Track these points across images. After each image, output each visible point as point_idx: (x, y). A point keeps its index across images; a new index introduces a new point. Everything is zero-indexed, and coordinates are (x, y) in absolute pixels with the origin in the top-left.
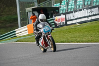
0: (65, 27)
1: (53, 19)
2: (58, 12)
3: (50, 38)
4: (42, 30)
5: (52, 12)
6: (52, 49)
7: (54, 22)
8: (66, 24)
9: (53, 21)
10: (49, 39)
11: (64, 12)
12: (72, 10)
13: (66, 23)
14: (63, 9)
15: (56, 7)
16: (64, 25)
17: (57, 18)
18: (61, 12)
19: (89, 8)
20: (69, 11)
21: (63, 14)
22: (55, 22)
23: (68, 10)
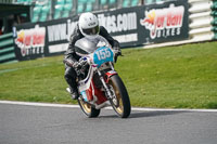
0: (43, 61)
1: (11, 37)
2: (28, 19)
3: (113, 79)
4: (90, 58)
5: (12, 17)
6: (120, 110)
7: (14, 45)
8: (47, 53)
9: (11, 42)
10: (110, 83)
11: (43, 19)
12: (66, 15)
13: (46, 48)
14: (41, 12)
15: (23, 6)
16: (40, 55)
17: (23, 33)
18: (35, 19)
19: (112, 14)
20: (57, 17)
21: (41, 24)
22: (16, 46)
23: (53, 15)
